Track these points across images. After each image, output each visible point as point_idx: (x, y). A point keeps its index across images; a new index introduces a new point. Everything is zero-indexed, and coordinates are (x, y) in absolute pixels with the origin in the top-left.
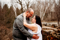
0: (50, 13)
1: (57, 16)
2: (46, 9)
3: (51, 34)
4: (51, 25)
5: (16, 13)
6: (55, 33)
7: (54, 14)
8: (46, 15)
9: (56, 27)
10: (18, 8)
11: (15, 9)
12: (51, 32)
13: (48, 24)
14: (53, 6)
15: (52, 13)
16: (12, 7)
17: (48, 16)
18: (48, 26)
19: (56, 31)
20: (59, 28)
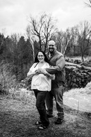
1: (81, 50)
2: (68, 42)
3: (74, 72)
5: (33, 46)
6: (78, 71)
7: (77, 48)
8: (68, 48)
9: (79, 63)
11: (32, 42)
12: (73, 69)
13: (70, 59)
14: (76, 39)
15: (74, 46)
16: (28, 40)
18: (70, 62)
19: (79, 68)
20: (83, 64)
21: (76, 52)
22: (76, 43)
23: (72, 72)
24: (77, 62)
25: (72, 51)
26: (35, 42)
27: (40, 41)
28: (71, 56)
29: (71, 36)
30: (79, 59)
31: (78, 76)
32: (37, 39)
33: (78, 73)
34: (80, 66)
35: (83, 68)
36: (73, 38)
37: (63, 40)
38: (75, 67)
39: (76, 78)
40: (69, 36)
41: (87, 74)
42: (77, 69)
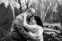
0: (52, 14)
1: (60, 17)
2: (48, 9)
3: (53, 37)
4: (53, 26)
5: (14, 13)
6: (57, 36)
7: (56, 15)
9: (58, 29)
10: (16, 7)
13: (50, 25)
17: (50, 17)
18: (50, 28)
19: (58, 34)
21: (56, 19)
22: (55, 10)
23: (51, 37)
25: (51, 17)
26: (16, 8)
28: (50, 22)
30: (59, 25)
33: (57, 38)
38: (54, 33)
42: (56, 34)
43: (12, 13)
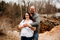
0: (43, 9)
2: (40, 6)
3: (43, 23)
4: (43, 16)
6: (45, 22)
7: (45, 9)
8: (40, 10)
9: (46, 18)
10: (22, 5)
12: (42, 21)
17: (41, 11)
18: (41, 17)
19: (46, 21)
20: (48, 18)
22: (44, 7)
24: (45, 17)
27: (25, 5)
28: (41, 14)
29: (42, 3)
31: (45, 25)
32: (23, 4)
33: (45, 23)
34: (46, 20)
35: (48, 21)
36: (43, 4)
37: (37, 5)
38: (43, 20)
39: (44, 26)
40: (40, 3)
41: (50, 24)
42: (45, 21)
43: (20, 8)
